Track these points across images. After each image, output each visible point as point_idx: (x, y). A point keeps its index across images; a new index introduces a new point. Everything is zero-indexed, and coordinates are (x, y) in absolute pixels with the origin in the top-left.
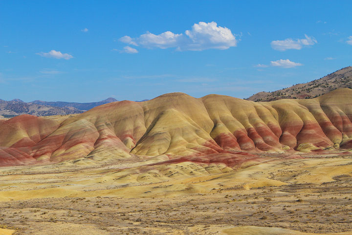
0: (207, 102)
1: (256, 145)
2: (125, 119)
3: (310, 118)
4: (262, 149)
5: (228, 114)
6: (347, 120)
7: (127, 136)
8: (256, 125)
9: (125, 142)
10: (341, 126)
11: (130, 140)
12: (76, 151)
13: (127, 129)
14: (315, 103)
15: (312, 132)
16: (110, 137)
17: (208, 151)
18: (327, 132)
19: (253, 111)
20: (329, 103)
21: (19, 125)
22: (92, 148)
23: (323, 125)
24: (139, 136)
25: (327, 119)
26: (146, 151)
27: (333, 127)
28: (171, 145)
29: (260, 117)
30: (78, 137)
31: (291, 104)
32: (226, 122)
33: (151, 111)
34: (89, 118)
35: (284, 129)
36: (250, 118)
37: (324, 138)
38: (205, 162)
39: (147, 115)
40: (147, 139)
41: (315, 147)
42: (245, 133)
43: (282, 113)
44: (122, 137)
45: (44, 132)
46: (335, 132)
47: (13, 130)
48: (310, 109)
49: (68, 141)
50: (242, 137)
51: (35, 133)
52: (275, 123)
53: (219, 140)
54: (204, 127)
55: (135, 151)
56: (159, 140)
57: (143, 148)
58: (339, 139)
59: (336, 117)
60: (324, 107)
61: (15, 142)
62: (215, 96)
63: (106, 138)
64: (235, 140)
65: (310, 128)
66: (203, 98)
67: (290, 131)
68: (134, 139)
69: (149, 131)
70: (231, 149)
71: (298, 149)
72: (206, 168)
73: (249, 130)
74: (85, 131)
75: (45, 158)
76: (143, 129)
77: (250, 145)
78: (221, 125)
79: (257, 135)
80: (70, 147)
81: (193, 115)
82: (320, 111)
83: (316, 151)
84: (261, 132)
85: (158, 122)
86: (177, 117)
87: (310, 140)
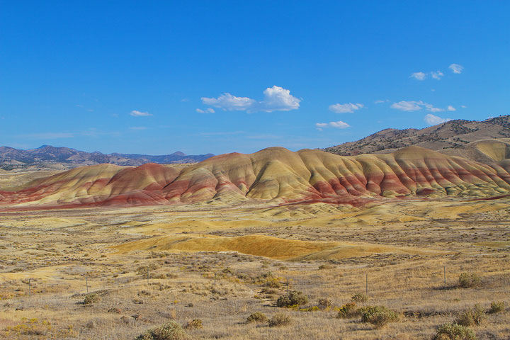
0: (302, 154)
1: (348, 191)
2: (237, 168)
3: (389, 170)
5: (321, 166)
6: (418, 172)
7: (240, 182)
8: (345, 175)
9: (240, 188)
10: (414, 177)
11: (244, 186)
12: (203, 194)
13: (240, 176)
14: (391, 157)
15: (392, 181)
16: (227, 182)
18: (404, 182)
19: (342, 164)
20: (403, 158)
21: (148, 172)
22: (215, 192)
23: (400, 176)
24: (251, 183)
25: (403, 172)
26: (260, 195)
27: (408, 178)
28: (281, 191)
29: (348, 168)
30: (200, 183)
31: (371, 158)
32: (321, 172)
33: (257, 162)
34: (206, 166)
35: (368, 179)
36: (340, 169)
37: (402, 187)
39: (255, 165)
40: (258, 185)
41: (397, 194)
42: (337, 182)
43: (365, 165)
44: (237, 183)
45: (168, 178)
46: (410, 182)
47: (143, 177)
48: (387, 163)
49: (194, 186)
50: (337, 184)
51: (161, 178)
52: (361, 174)
53: (317, 186)
54: (303, 176)
55: (250, 194)
56: (270, 186)
57: (256, 192)
58: (414, 187)
59: (410, 170)
60: (398, 161)
61: (146, 186)
62: (308, 150)
63: (224, 184)
64: (331, 187)
65: (390, 179)
66: (298, 152)
67: (374, 180)
68: (247, 185)
69: (259, 178)
70: (329, 194)
71: (384, 194)
73: (340, 179)
74: (206, 178)
75: (177, 199)
76: (253, 177)
78: (317, 174)
79: (348, 183)
80: (196, 190)
81: (293, 166)
82: (396, 164)
83: (399, 197)
84: (351, 181)
85: (266, 171)
86: (280, 168)
87: (392, 188)
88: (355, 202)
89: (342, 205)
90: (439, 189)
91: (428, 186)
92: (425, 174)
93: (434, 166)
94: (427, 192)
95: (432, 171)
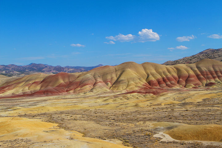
0: (144, 65)
1: (167, 85)
2: (107, 74)
3: (192, 73)
4: (169, 87)
5: (154, 71)
6: (208, 73)
7: (108, 81)
8: (166, 76)
9: (107, 84)
10: (206, 76)
11: (109, 84)
12: (85, 88)
13: (108, 78)
14: (194, 65)
15: (192, 79)
16: (100, 82)
17: (145, 88)
18: (199, 79)
19: (165, 70)
20: (200, 66)
21: (60, 77)
22: (92, 87)
23: (198, 76)
24: (113, 82)
25: (199, 73)
26: (117, 88)
27: (202, 77)
28: (128, 86)
29: (168, 72)
30: (86, 82)
31: (182, 66)
32: (153, 75)
33: (119, 70)
34: (90, 73)
35: (179, 77)
36: (164, 73)
37: (198, 82)
38: (143, 93)
39: (117, 72)
40: (117, 83)
41: (194, 86)
42: (162, 80)
43: (178, 70)
44: (106, 82)
45: (71, 80)
46: (203, 79)
47: (57, 80)
48: (191, 68)
49: (82, 84)
50: (161, 81)
51: (67, 80)
52: (175, 75)
53: (150, 83)
54: (143, 77)
55: (111, 88)
56: (122, 83)
57: (115, 87)
58: (205, 82)
59: (203, 72)
60: (198, 67)
61: (58, 84)
62: (148, 63)
63: (98, 83)
64: (157, 83)
65: (192, 77)
66: (142, 64)
67: (182, 79)
68: (111, 83)
69: (118, 79)
70: (155, 87)
71: (186, 86)
72: (144, 96)
73: (163, 78)
74: (89, 80)
75: (71, 91)
76: (115, 78)
77: (164, 85)
78: (151, 76)
79: (167, 80)
80: (82, 86)
81: (138, 72)
82: (196, 69)
83: (194, 87)
84: (169, 79)
85: (122, 75)
86: (131, 73)
87: (192, 83)
88: (156, 92)
89: (147, 94)
90: (219, 82)
91: (213, 81)
92: (212, 74)
93: (217, 69)
94: (211, 84)
95: (216, 72)
